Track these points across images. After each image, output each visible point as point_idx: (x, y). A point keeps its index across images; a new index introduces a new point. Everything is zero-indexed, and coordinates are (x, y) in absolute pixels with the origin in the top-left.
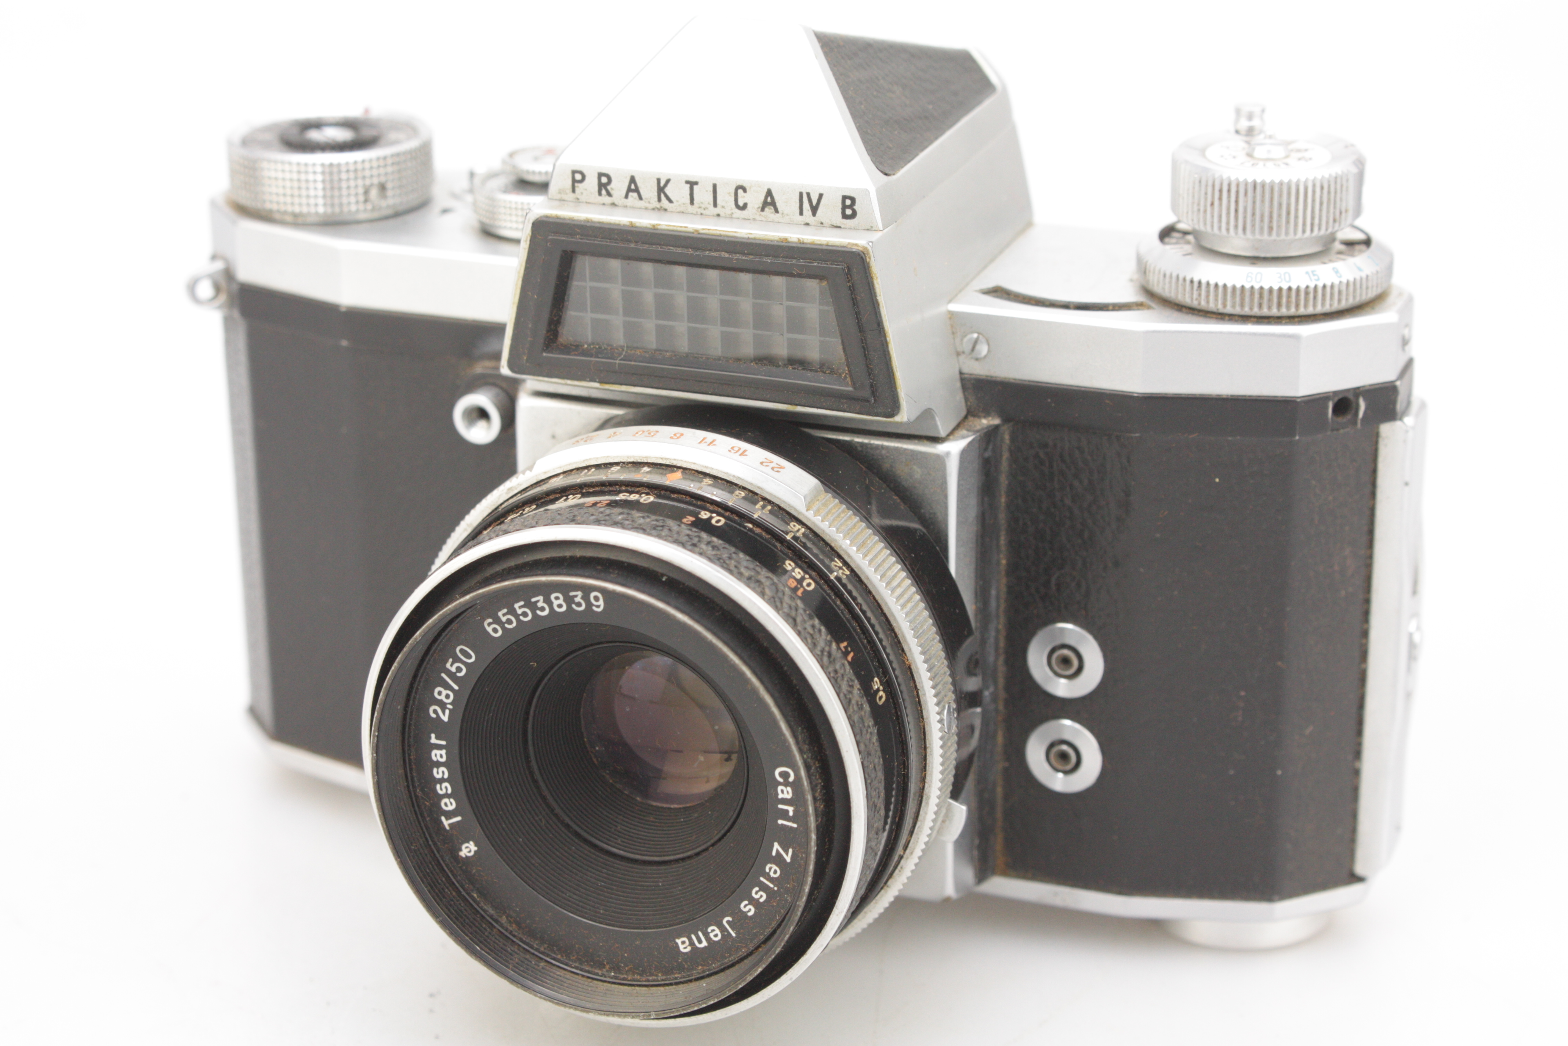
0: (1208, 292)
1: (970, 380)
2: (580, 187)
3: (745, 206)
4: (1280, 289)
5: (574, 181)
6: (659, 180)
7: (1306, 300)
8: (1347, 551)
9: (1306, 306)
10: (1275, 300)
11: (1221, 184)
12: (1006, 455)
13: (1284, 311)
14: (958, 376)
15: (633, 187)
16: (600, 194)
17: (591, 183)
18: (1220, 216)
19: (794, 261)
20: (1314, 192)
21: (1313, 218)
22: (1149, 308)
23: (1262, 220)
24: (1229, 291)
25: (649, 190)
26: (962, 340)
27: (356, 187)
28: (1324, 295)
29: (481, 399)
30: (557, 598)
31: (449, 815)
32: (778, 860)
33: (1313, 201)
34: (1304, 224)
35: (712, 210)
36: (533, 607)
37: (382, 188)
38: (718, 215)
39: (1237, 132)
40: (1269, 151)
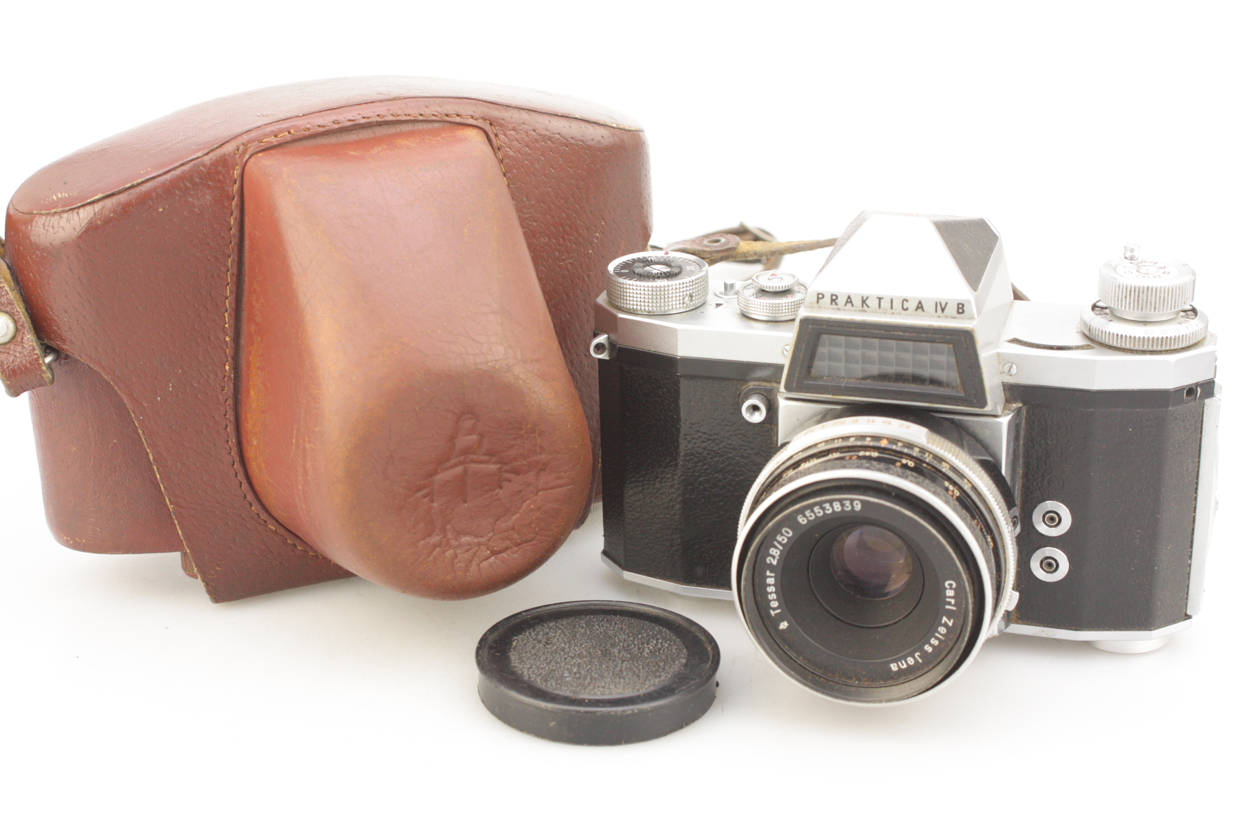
0: (1126, 340)
1: (1007, 385)
2: (821, 301)
3: (907, 309)
4: (1162, 338)
5: (818, 298)
6: (863, 298)
7: (1175, 343)
8: (1190, 460)
9: (1174, 345)
10: (1160, 343)
11: (1131, 288)
12: (1024, 421)
13: (1164, 348)
14: (1001, 384)
15: (849, 300)
16: (832, 303)
17: (827, 299)
18: (1130, 303)
19: (937, 336)
20: (1176, 290)
21: (1175, 303)
22: (1093, 348)
23: (1151, 305)
24: (1137, 340)
25: (857, 302)
26: (1003, 366)
27: (680, 296)
28: (1182, 340)
29: (754, 400)
30: (836, 504)
31: (774, 609)
32: (946, 625)
33: (1176, 294)
34: (1171, 306)
35: (890, 311)
36: (824, 509)
37: (691, 296)
38: (893, 313)
39: (1126, 258)
40: (1147, 270)
